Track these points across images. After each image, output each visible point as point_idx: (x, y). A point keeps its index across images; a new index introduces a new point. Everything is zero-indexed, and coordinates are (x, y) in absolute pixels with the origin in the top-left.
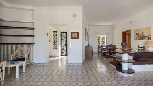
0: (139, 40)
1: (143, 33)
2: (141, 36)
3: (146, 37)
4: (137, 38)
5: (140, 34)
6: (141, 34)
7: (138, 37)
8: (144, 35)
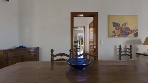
0: (119, 36)
1: (127, 23)
2: (124, 30)
3: (132, 31)
4: (114, 32)
5: (121, 25)
6: (123, 25)
7: (117, 32)
8: (127, 28)
